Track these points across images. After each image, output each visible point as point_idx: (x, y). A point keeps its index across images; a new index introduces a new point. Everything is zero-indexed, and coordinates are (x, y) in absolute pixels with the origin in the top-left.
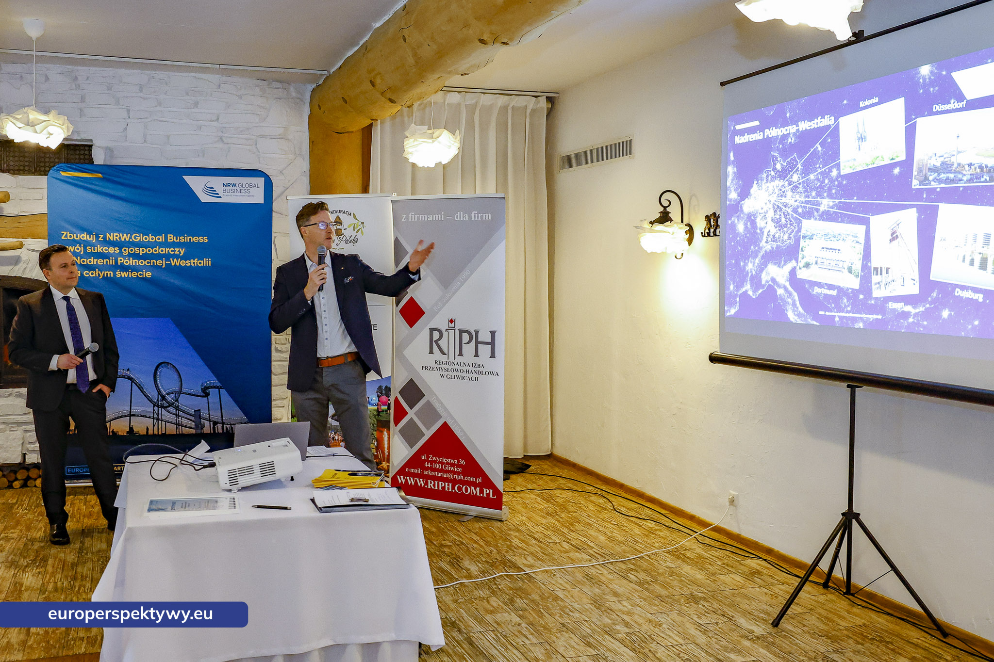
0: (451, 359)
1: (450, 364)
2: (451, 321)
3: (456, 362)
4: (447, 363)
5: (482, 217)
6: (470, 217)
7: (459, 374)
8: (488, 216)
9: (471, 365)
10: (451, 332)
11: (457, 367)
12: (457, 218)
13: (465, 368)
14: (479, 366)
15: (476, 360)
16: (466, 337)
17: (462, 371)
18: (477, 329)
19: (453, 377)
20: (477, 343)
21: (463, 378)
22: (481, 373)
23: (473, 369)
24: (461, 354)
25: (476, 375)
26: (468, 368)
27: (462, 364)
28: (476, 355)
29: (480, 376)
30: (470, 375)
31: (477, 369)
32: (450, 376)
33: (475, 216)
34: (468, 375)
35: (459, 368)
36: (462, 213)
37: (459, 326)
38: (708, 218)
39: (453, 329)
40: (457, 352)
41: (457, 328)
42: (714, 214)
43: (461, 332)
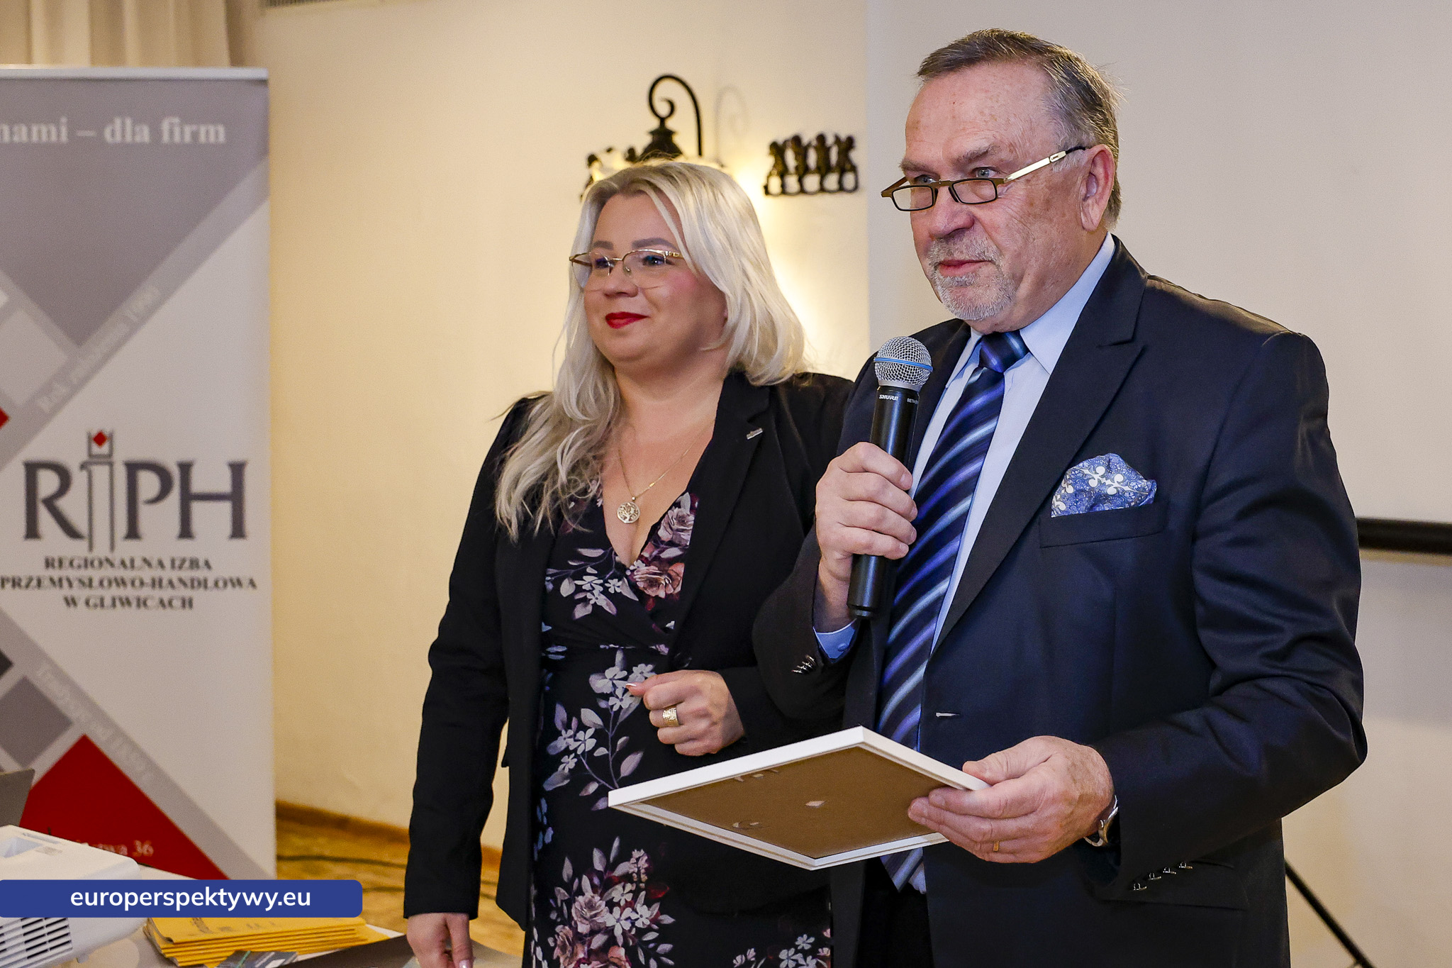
0: (101, 550)
1: (96, 563)
2: (100, 439)
3: (116, 557)
4: (87, 563)
5: (195, 135)
6: (156, 132)
7: (129, 592)
8: (214, 134)
9: (167, 563)
10: (101, 472)
11: (120, 573)
12: (113, 134)
13: (147, 575)
14: (194, 564)
15: (186, 549)
16: (148, 483)
17: (137, 583)
18: (185, 457)
19: (108, 602)
20: (188, 498)
21: (142, 603)
22: (203, 584)
23: (174, 575)
24: (133, 533)
25: (187, 593)
26: (157, 573)
27: (138, 563)
28: (186, 532)
29: (198, 595)
30: (166, 594)
31: (187, 574)
32: (98, 602)
33: (174, 130)
34: (157, 593)
35: (128, 574)
36: (129, 122)
37: (125, 451)
38: (777, 150)
39: (108, 460)
40: (122, 527)
41: (120, 457)
42: (797, 140)
43: (133, 469)
